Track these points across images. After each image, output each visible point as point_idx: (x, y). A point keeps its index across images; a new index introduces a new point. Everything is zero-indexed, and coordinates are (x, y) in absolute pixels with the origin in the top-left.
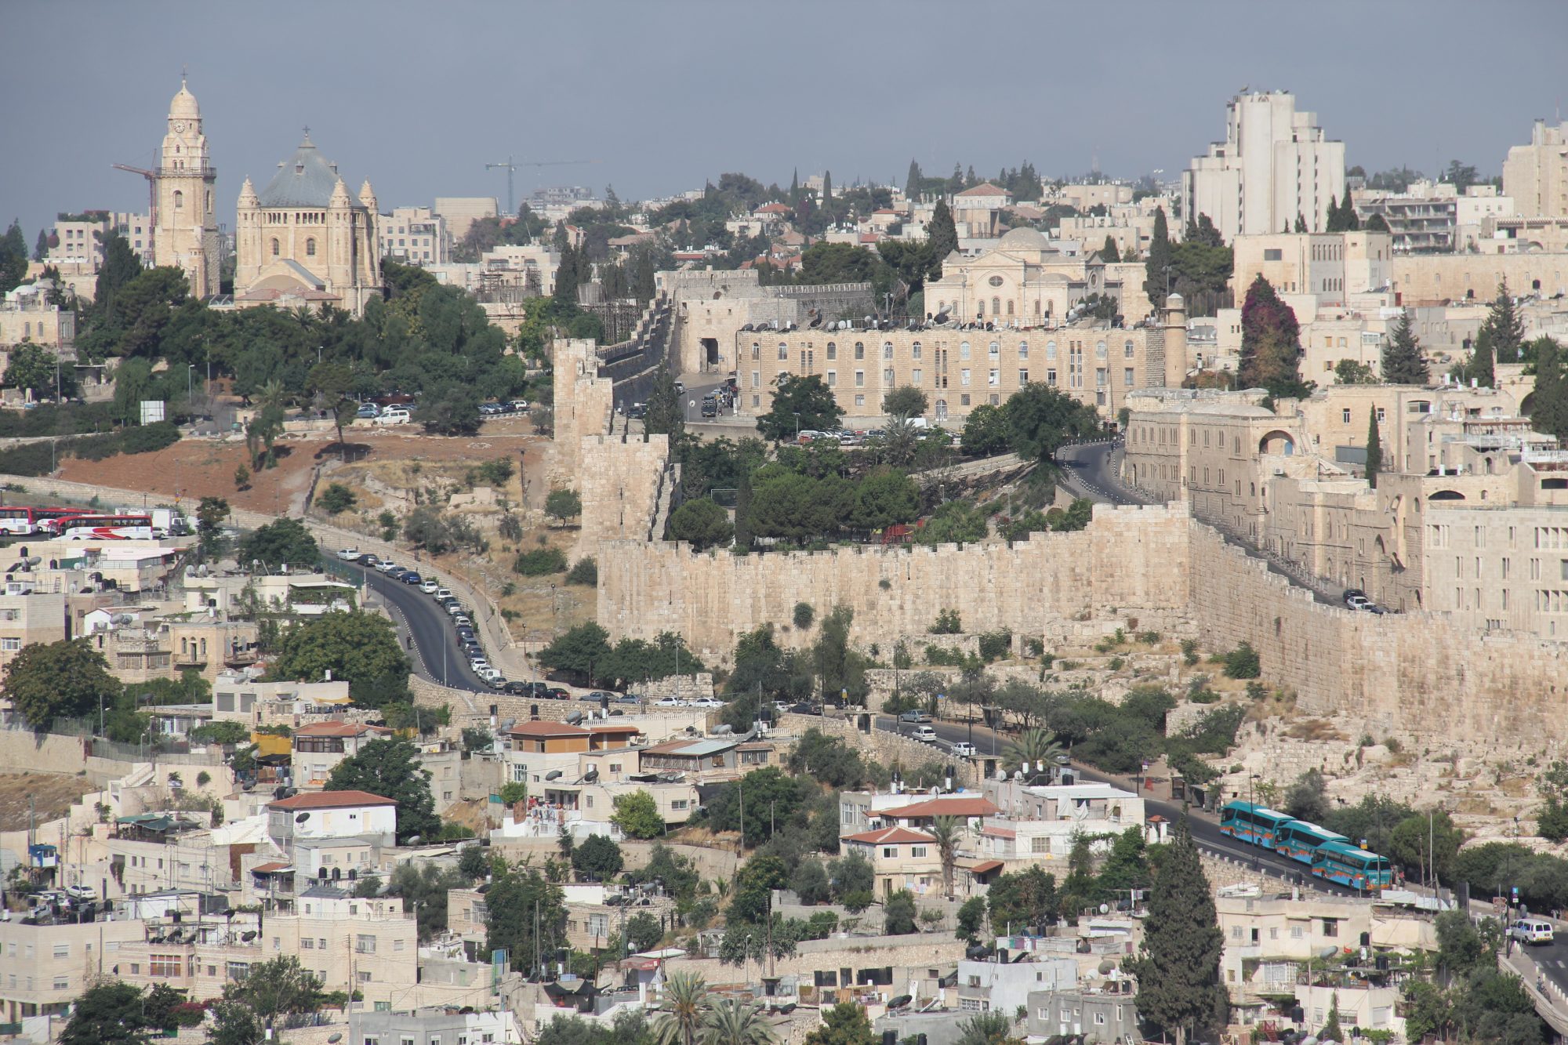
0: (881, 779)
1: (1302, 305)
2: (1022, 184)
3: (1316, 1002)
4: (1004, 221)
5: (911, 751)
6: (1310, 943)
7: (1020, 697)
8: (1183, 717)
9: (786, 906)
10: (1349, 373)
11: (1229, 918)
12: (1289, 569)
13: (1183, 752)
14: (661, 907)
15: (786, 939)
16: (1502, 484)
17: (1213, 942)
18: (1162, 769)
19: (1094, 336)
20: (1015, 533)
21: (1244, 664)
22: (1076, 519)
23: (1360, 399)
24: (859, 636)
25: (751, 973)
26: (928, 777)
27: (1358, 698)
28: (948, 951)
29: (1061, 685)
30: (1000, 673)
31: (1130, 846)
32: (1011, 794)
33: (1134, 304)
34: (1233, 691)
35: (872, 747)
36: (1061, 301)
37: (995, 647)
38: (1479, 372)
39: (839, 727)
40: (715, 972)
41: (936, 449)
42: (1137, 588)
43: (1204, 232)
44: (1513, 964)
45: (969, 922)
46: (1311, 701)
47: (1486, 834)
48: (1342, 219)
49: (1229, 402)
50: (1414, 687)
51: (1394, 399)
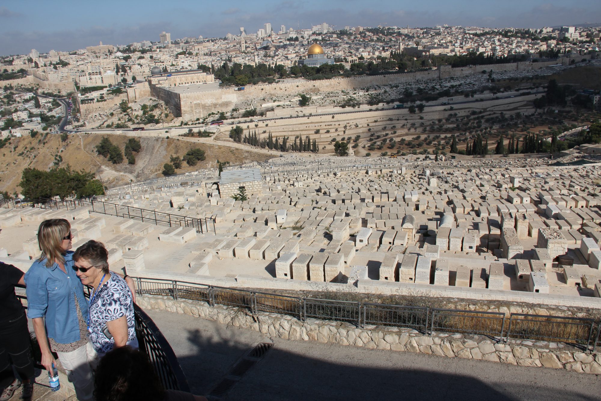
0: (16, 94)
1: (38, 62)
2: (18, 55)
3: (46, 105)
4: (17, 58)
5: (17, 92)
6: (45, 101)
7: (24, 88)
8: (35, 88)
9: (11, 103)
10: (42, 66)
11: (40, 100)
12: (40, 79)
13: (35, 90)
14: (2, 103)
15: (11, 105)
16: (52, 72)
17: (39, 102)
18: (34, 92)
19: (25, 65)
20: (22, 78)
21: (38, 85)
22: (26, 77)
23: (43, 68)
24: (12, 85)
25: (9, 107)
26: (19, 94)
27: (46, 86)
28: (22, 104)
29: (27, 87)
30: (22, 87)
31: (33, 97)
32: (24, 94)
33: (27, 63)
34: (38, 87)
35: (15, 92)
36: (22, 63)
37: (22, 85)
38: (50, 66)
39: (12, 91)
40: (7, 107)
41: (15, 73)
42: (30, 81)
43: (31, 58)
44: (58, 101)
45: (23, 102)
46: (43, 87)
47: (55, 94)
48: (40, 57)
49: (34, 69)
50: (49, 85)
51: (45, 68)
